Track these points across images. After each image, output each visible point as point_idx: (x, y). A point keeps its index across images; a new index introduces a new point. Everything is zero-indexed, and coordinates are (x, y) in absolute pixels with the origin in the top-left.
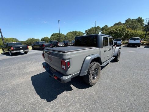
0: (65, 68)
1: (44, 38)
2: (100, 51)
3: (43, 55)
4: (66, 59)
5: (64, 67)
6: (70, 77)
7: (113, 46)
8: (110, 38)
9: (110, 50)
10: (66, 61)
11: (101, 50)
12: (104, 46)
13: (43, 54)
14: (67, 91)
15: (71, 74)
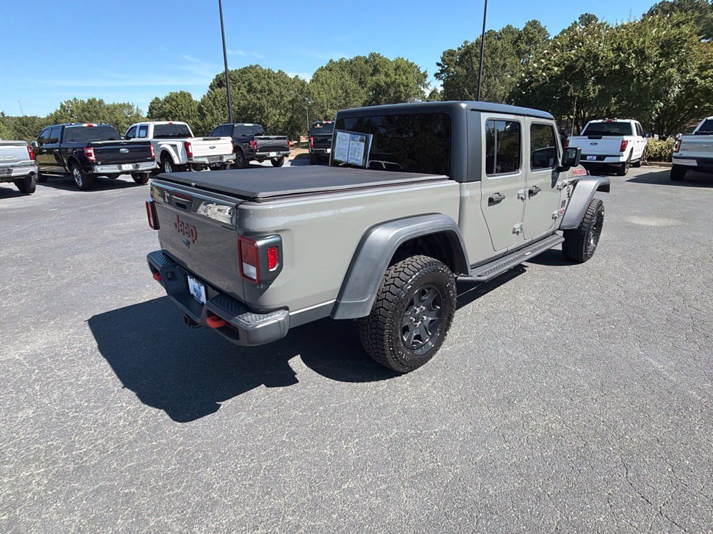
0: (255, 278)
1: (167, 101)
2: (462, 200)
3: (152, 208)
4: (260, 235)
5: (252, 271)
6: (279, 317)
7: (559, 170)
8: (534, 127)
9: (531, 193)
10: (260, 243)
11: (467, 193)
12: (489, 171)
13: (153, 204)
14: (268, 386)
15: (286, 308)
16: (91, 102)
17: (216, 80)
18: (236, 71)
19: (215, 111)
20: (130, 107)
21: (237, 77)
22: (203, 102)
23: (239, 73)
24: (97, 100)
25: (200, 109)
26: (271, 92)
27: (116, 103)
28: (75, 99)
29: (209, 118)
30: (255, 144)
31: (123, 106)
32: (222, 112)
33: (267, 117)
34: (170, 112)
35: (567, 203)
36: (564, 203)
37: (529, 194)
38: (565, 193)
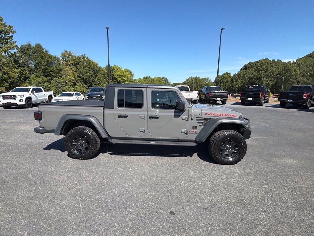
15: (43, 127)
16: (196, 78)
17: (244, 67)
18: (254, 62)
19: (238, 80)
20: (207, 79)
21: (255, 65)
22: (234, 76)
23: (256, 63)
24: (198, 77)
25: (232, 79)
27: (203, 78)
28: (191, 77)
29: (235, 83)
30: (211, 94)
31: (205, 79)
32: (241, 80)
33: (262, 82)
34: (220, 81)
35: (200, 128)
36: (196, 128)
37: (150, 118)
38: (195, 123)
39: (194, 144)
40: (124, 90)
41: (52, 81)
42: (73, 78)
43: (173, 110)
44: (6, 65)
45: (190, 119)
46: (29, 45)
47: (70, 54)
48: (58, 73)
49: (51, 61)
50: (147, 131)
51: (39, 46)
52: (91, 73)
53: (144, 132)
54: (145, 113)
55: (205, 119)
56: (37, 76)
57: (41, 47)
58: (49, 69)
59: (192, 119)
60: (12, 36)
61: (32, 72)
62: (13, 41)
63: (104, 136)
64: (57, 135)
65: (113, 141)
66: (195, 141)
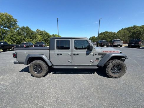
15: (18, 61)
22: (97, 37)
26: (108, 35)
35: (100, 59)
36: (98, 59)
37: (74, 55)
38: (97, 56)
39: (97, 68)
40: (59, 40)
41: (33, 40)
42: (41, 39)
43: (86, 50)
44: (15, 34)
45: (95, 55)
46: (24, 27)
47: (39, 30)
48: (35, 37)
49: (32, 33)
50: (72, 62)
51: (27, 27)
52: (47, 37)
53: (71, 62)
54: (71, 52)
55: (103, 54)
56: (27, 39)
57: (28, 28)
58: (32, 36)
59: (96, 55)
60: (17, 23)
61: (25, 37)
62: (17, 25)
63: (50, 65)
64: (25, 65)
65: (55, 67)
66: (97, 66)
